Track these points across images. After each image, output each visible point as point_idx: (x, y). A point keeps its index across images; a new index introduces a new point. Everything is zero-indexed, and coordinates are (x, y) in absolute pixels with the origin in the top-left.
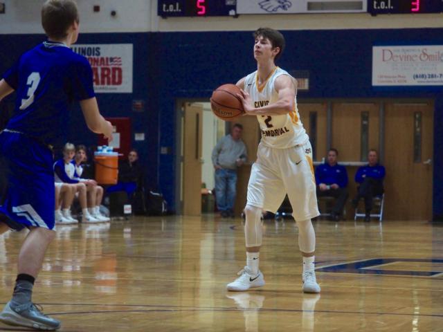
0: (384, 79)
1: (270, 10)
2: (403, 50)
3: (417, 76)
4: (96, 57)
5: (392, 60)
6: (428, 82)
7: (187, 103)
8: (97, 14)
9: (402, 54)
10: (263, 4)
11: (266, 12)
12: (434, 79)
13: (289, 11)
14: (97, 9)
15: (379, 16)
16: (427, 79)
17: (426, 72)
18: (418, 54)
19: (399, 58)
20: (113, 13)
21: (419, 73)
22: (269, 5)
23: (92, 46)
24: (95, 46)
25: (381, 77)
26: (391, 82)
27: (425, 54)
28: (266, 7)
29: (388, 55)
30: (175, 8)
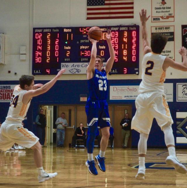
0: (114, 97)
1: (73, 72)
2: (121, 87)
3: (126, 97)
4: (9, 89)
5: (117, 91)
6: (130, 98)
7: (42, 106)
8: (9, 74)
9: (120, 88)
10: (70, 71)
11: (71, 73)
12: (132, 98)
13: (80, 73)
14: (9, 72)
15: (112, 75)
16: (129, 98)
17: (129, 95)
18: (126, 89)
19: (119, 90)
20: (16, 74)
21: (127, 95)
22: (73, 71)
23: (7, 85)
24: (9, 85)
25: (113, 97)
26: (117, 98)
27: (128, 89)
28: (71, 72)
29: (115, 89)
30: (38, 72)
